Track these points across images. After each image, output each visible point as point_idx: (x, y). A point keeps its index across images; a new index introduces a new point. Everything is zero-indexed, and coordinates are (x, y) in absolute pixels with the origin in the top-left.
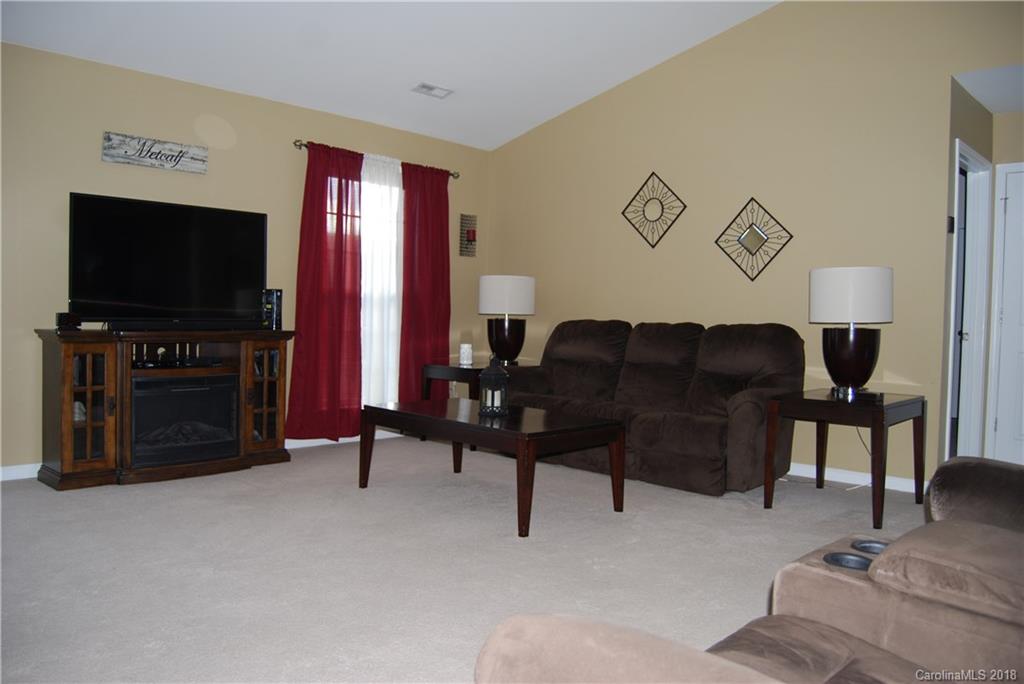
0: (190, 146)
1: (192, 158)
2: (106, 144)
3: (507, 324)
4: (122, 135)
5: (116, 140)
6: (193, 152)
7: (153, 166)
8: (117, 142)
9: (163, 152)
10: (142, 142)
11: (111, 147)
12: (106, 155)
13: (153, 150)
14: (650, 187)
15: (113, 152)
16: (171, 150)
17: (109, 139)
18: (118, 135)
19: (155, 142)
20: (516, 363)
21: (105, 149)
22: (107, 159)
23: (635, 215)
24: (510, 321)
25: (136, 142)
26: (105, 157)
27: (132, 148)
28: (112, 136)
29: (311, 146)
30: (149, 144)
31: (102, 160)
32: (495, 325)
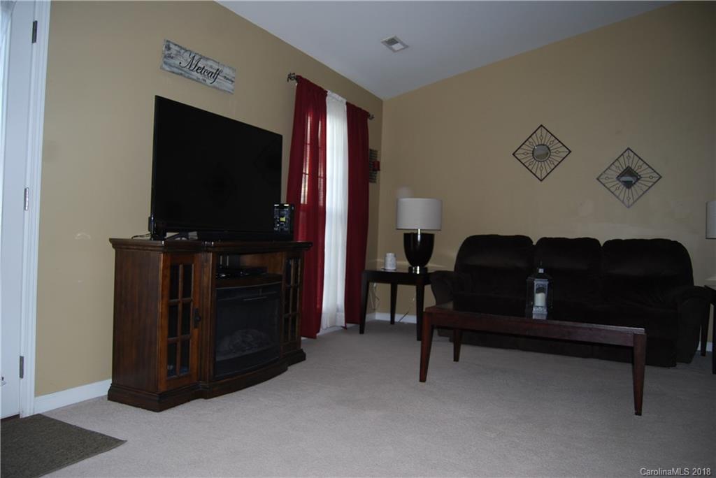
0: (224, 66)
1: (225, 77)
2: (167, 52)
3: (419, 237)
4: (179, 46)
5: (174, 49)
6: (226, 71)
7: (197, 80)
8: (175, 52)
9: (206, 68)
10: (192, 55)
11: (169, 56)
12: (165, 63)
13: (199, 65)
14: (539, 136)
15: (171, 61)
16: (211, 67)
17: (168, 48)
18: (176, 45)
19: (201, 57)
20: (426, 269)
21: (165, 57)
22: (167, 68)
23: (524, 156)
24: (422, 234)
25: (187, 55)
26: (164, 66)
27: (184, 60)
28: (172, 46)
29: (299, 79)
30: (196, 58)
31: (162, 68)
32: (409, 237)
